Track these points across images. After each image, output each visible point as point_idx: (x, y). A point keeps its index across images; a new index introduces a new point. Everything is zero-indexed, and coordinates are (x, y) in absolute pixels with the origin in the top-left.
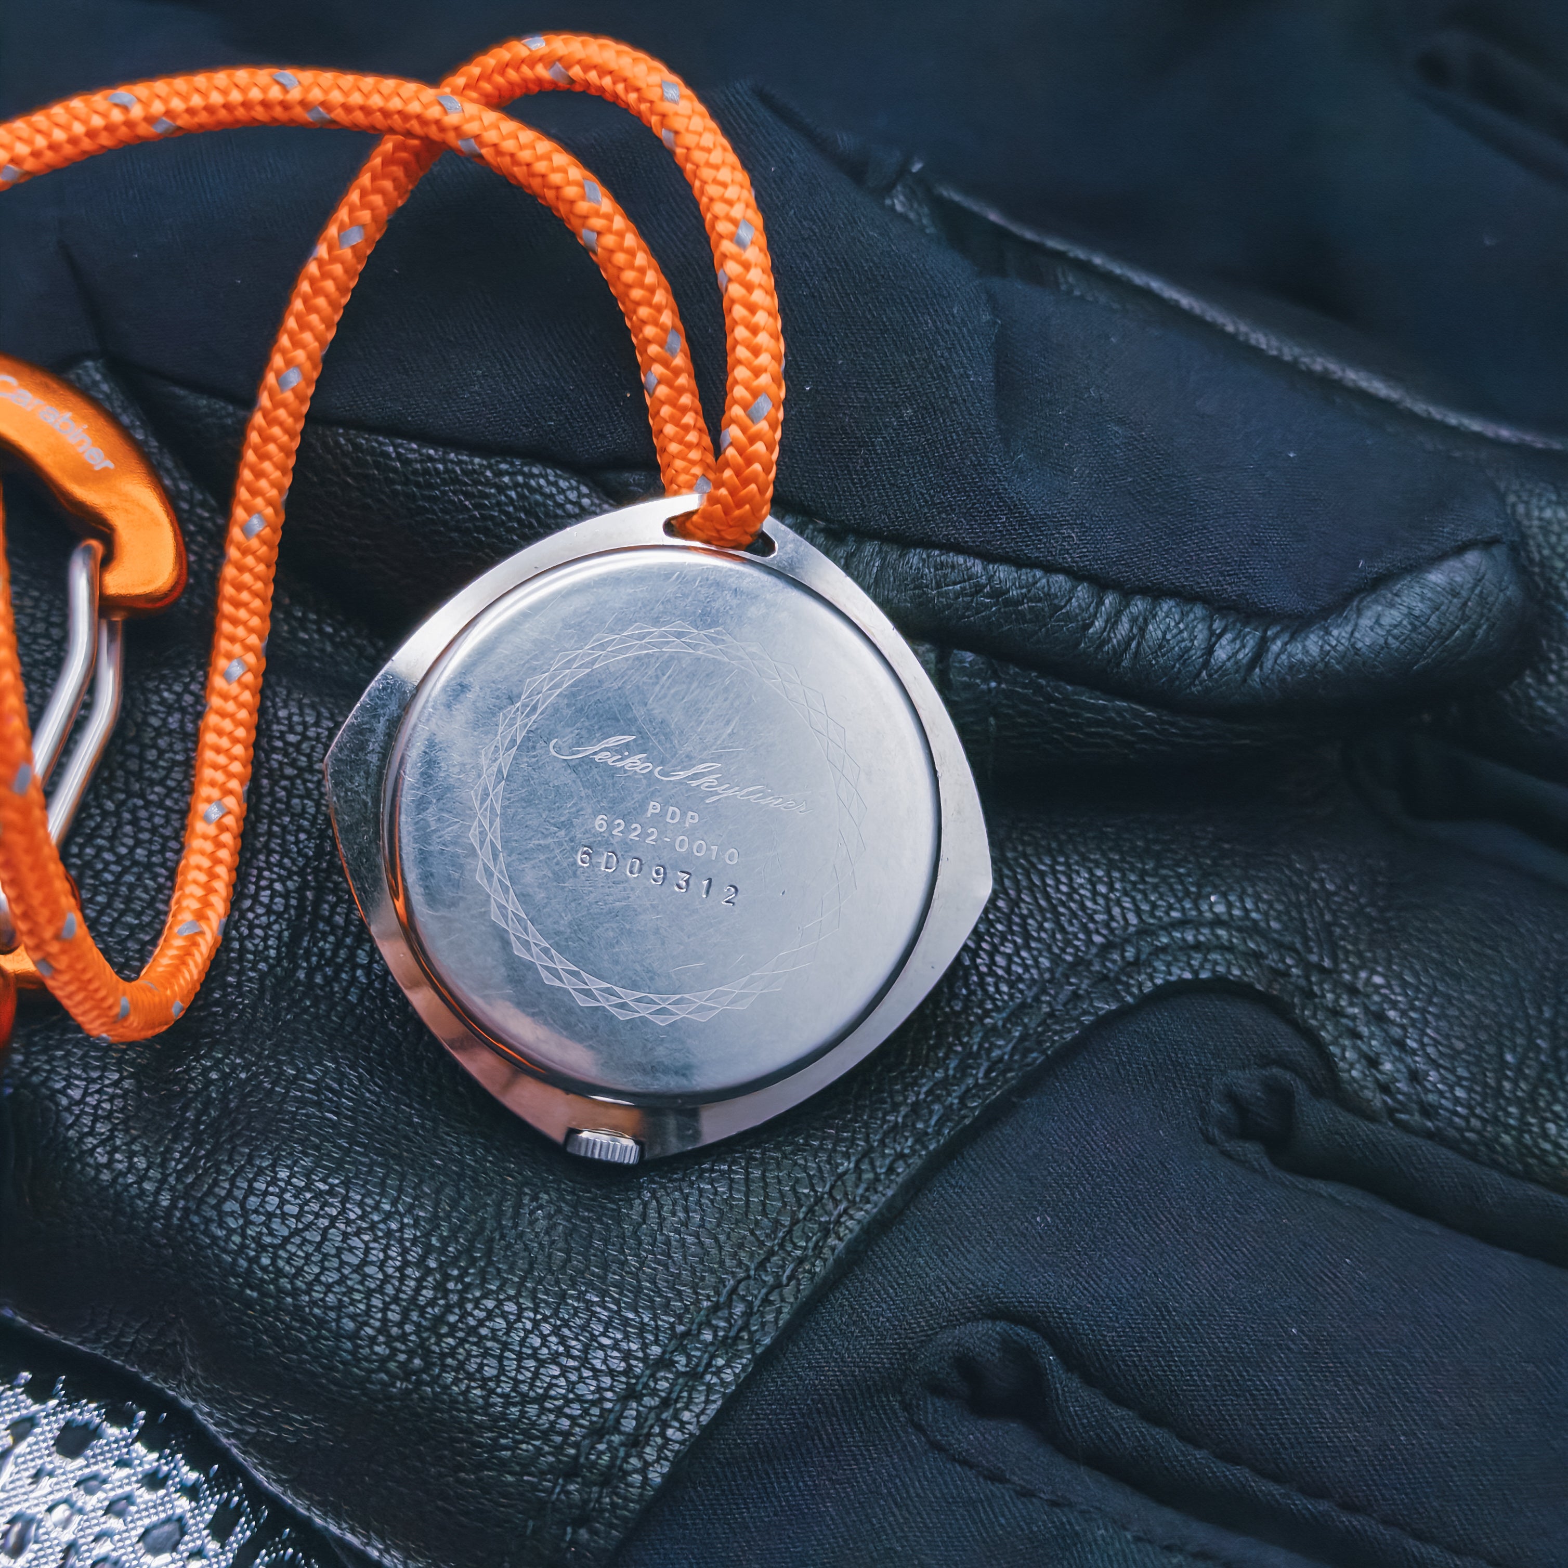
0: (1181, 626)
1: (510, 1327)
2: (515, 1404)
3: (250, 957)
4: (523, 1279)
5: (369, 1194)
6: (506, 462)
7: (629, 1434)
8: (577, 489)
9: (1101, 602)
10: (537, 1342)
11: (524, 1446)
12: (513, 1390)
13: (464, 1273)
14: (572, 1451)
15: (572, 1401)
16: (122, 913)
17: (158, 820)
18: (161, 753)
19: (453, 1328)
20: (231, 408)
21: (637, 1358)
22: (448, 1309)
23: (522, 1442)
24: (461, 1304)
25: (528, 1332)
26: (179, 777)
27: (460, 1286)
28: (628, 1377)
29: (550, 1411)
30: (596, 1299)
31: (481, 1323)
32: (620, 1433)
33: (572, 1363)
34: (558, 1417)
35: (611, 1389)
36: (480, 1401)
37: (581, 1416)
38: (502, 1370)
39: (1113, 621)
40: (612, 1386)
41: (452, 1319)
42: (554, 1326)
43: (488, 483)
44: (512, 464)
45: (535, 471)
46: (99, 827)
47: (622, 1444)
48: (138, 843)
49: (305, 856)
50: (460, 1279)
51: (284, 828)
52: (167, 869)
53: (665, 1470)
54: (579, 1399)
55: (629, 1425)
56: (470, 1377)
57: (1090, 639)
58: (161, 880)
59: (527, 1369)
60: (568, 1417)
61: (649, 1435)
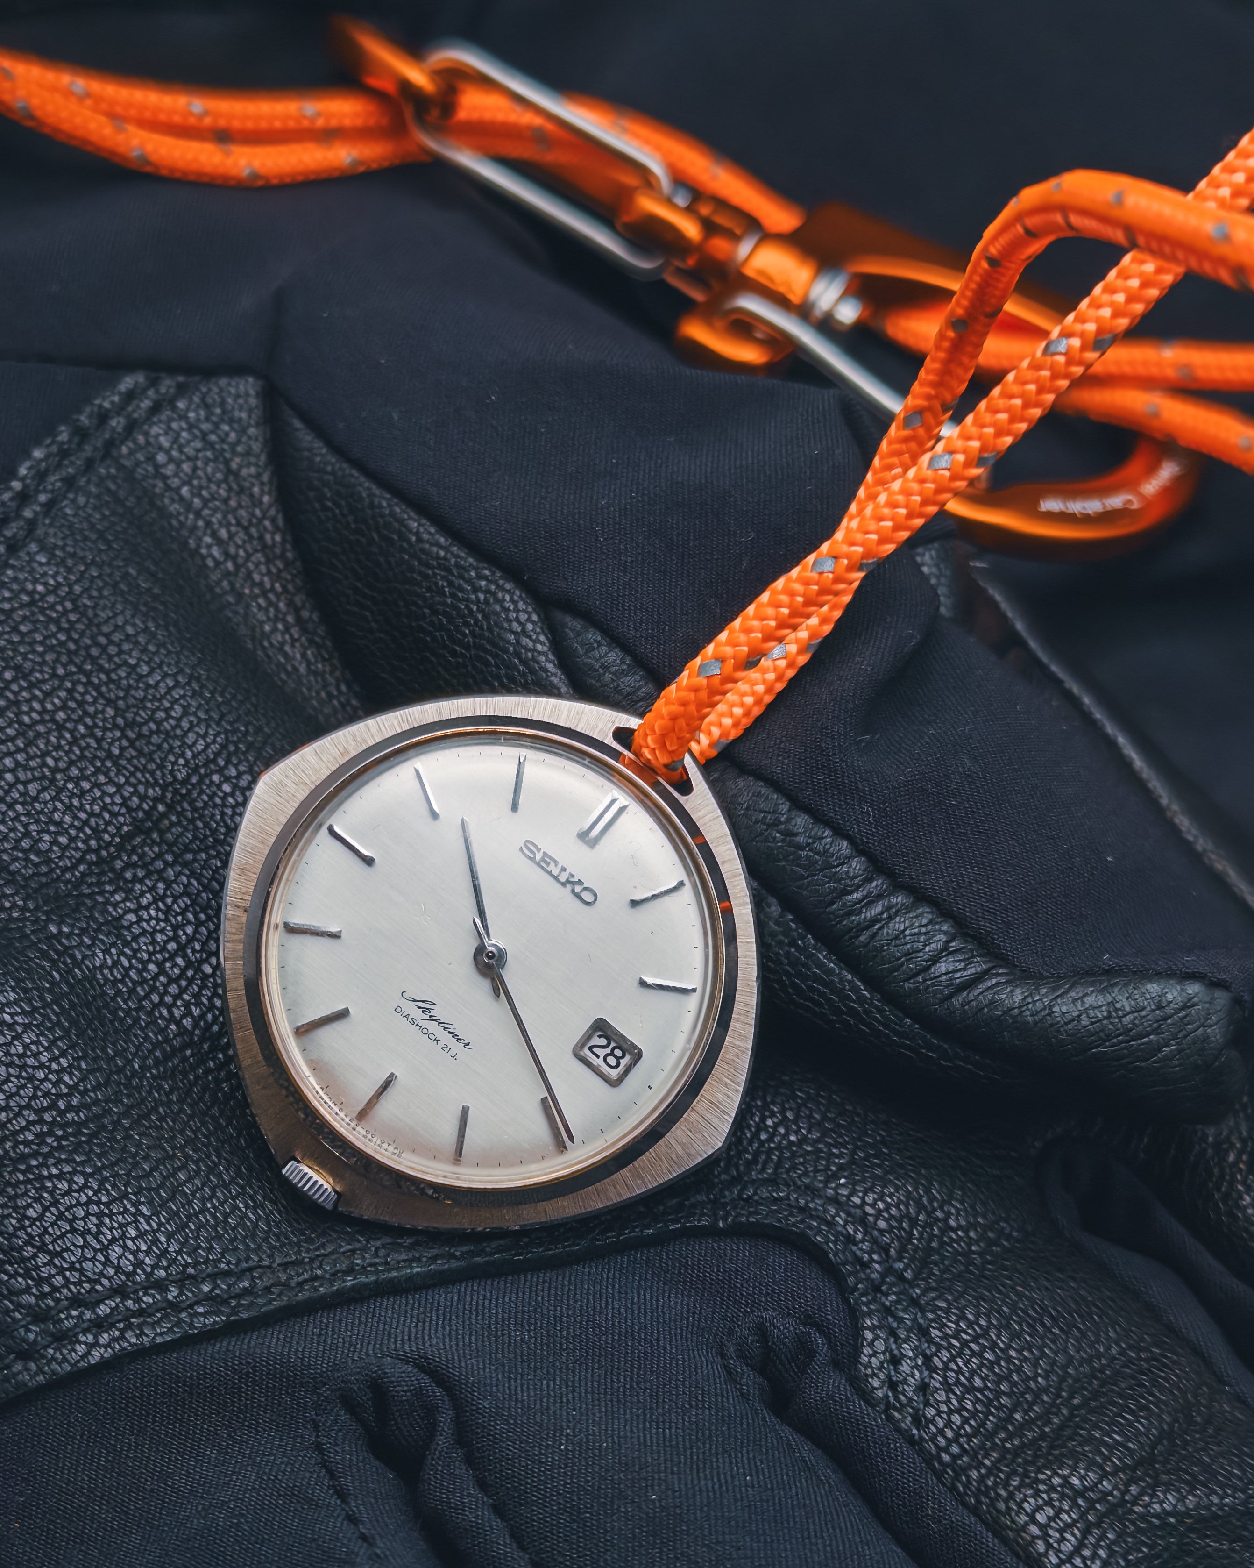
0: (923, 930)
1: (68, 1193)
2: (33, 1246)
3: (88, 831)
4: (104, 1167)
5: (37, 1043)
6: (490, 570)
7: (98, 1316)
8: (529, 614)
9: (869, 880)
10: (81, 1213)
11: (20, 1280)
12: (39, 1236)
13: (65, 1137)
14: (51, 1303)
15: (76, 1270)
16: (19, 750)
17: (89, 698)
18: (121, 652)
19: (29, 1169)
20: (324, 451)
21: (144, 1270)
22: (35, 1155)
23: (21, 1275)
24: (46, 1156)
25: (79, 1203)
26: (123, 674)
27: (55, 1144)
28: (128, 1280)
29: (56, 1266)
30: (146, 1213)
31: (51, 1177)
32: (94, 1312)
33: (94, 1243)
34: (58, 1274)
35: (110, 1279)
36: (11, 1229)
37: (74, 1284)
38: (41, 1217)
39: (869, 901)
40: (112, 1277)
41: (34, 1163)
42: (102, 1211)
43: (469, 581)
44: (493, 574)
45: (508, 586)
46: (44, 681)
47: (90, 1320)
48: (64, 707)
49: (174, 777)
50: (58, 1139)
51: (172, 748)
52: (72, 736)
53: (106, 1355)
54: (82, 1271)
55: (103, 1310)
56: (16, 1208)
57: (844, 905)
58: (63, 742)
59: (59, 1227)
60: (64, 1277)
61: (112, 1325)
